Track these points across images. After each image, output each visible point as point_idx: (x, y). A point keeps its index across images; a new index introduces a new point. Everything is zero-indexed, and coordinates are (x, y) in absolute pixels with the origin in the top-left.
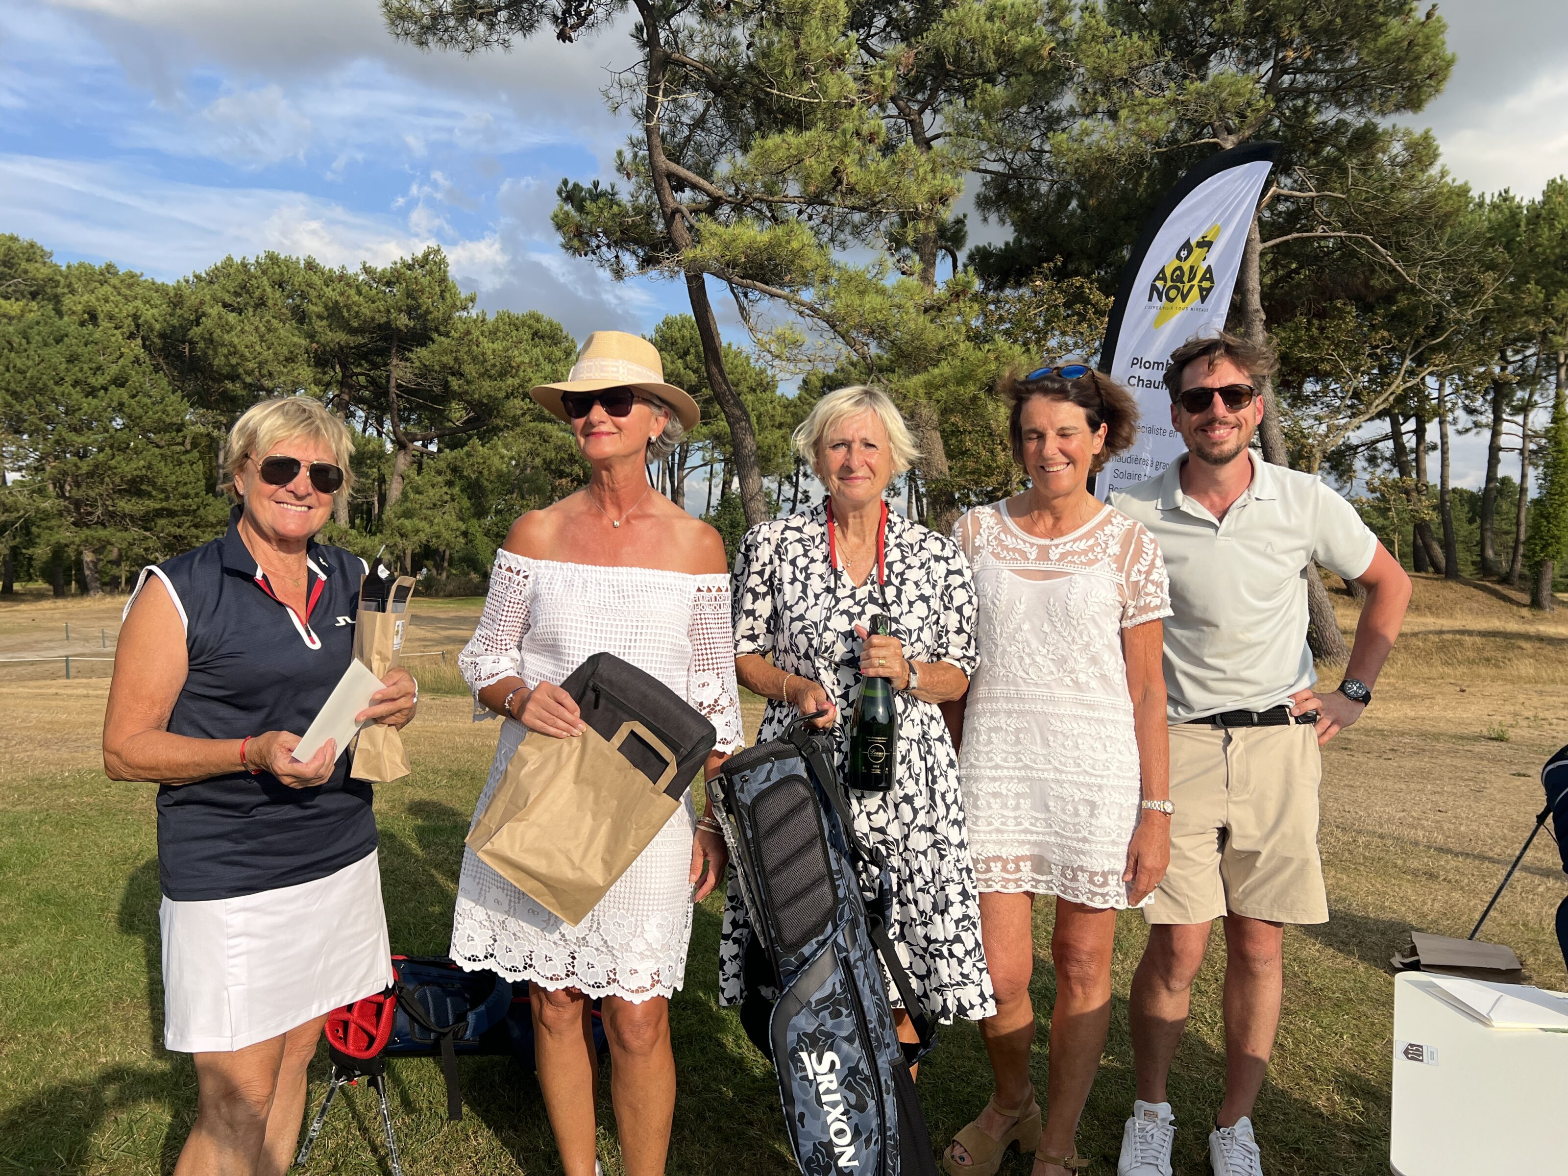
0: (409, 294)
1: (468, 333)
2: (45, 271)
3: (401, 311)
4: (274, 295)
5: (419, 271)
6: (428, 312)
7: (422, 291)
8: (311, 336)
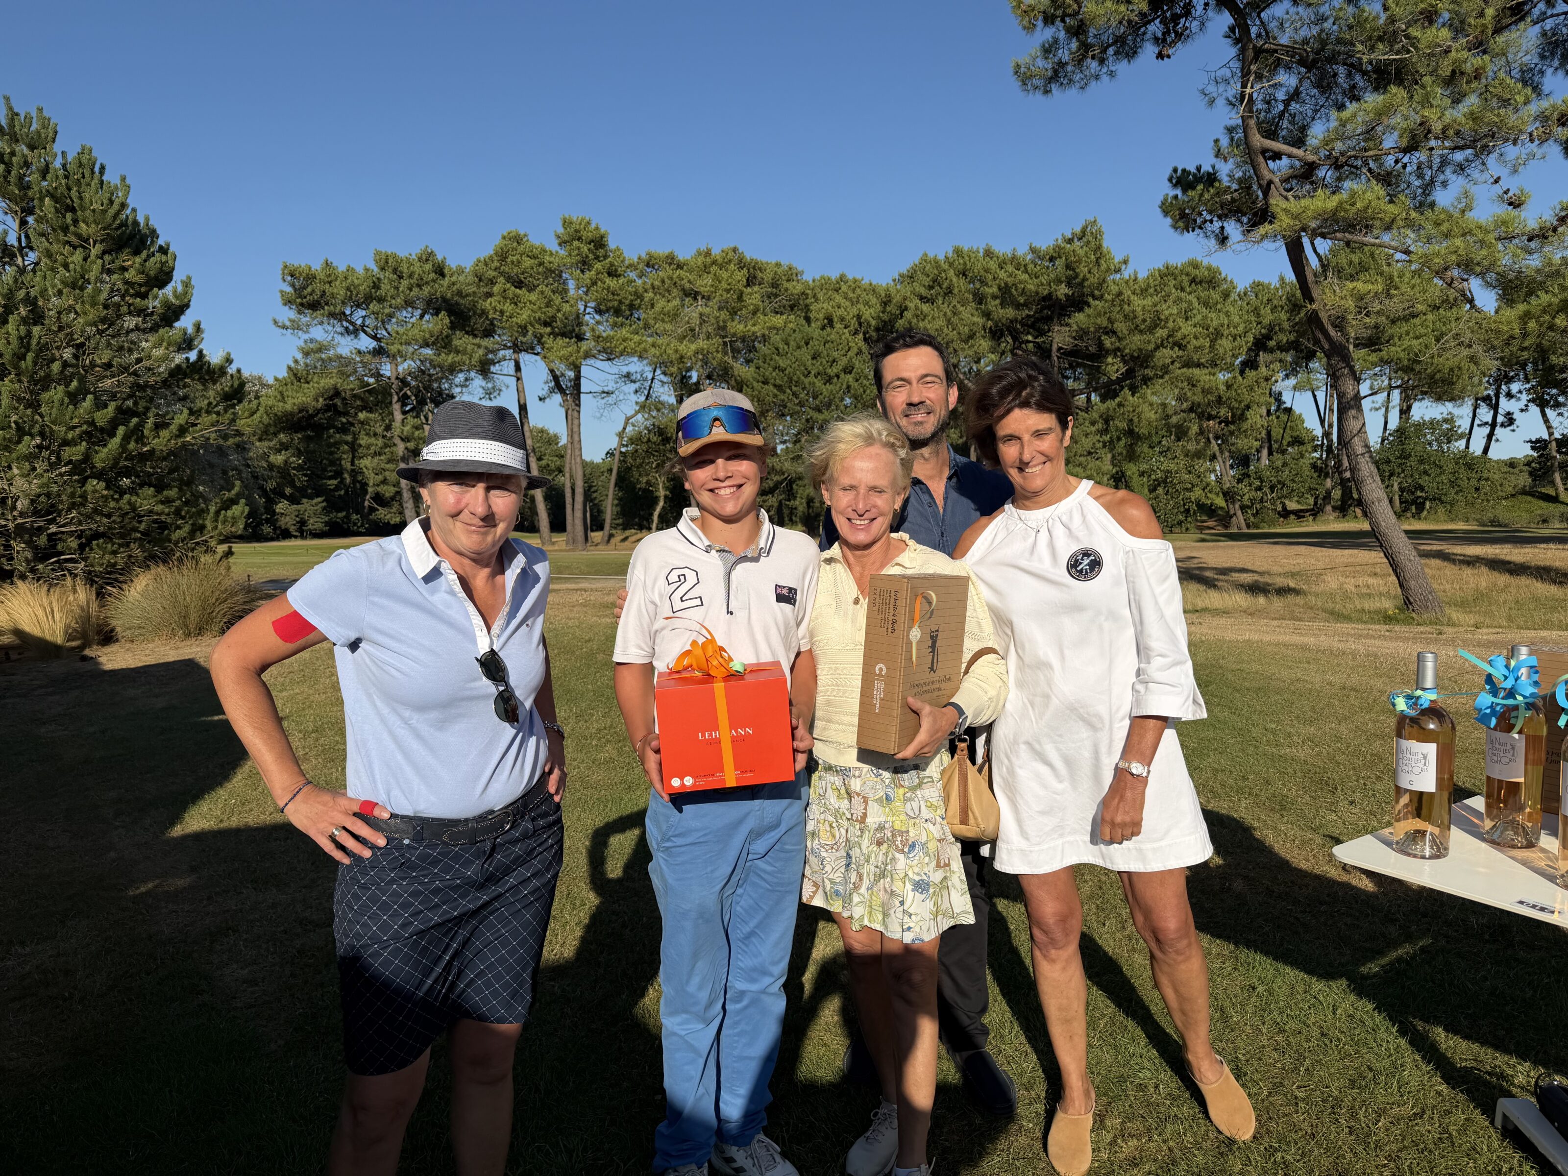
0: (1068, 267)
1: (1120, 294)
2: (799, 288)
3: (1062, 282)
4: (960, 284)
5: (1077, 243)
6: (1085, 279)
7: (1079, 261)
8: (987, 315)
